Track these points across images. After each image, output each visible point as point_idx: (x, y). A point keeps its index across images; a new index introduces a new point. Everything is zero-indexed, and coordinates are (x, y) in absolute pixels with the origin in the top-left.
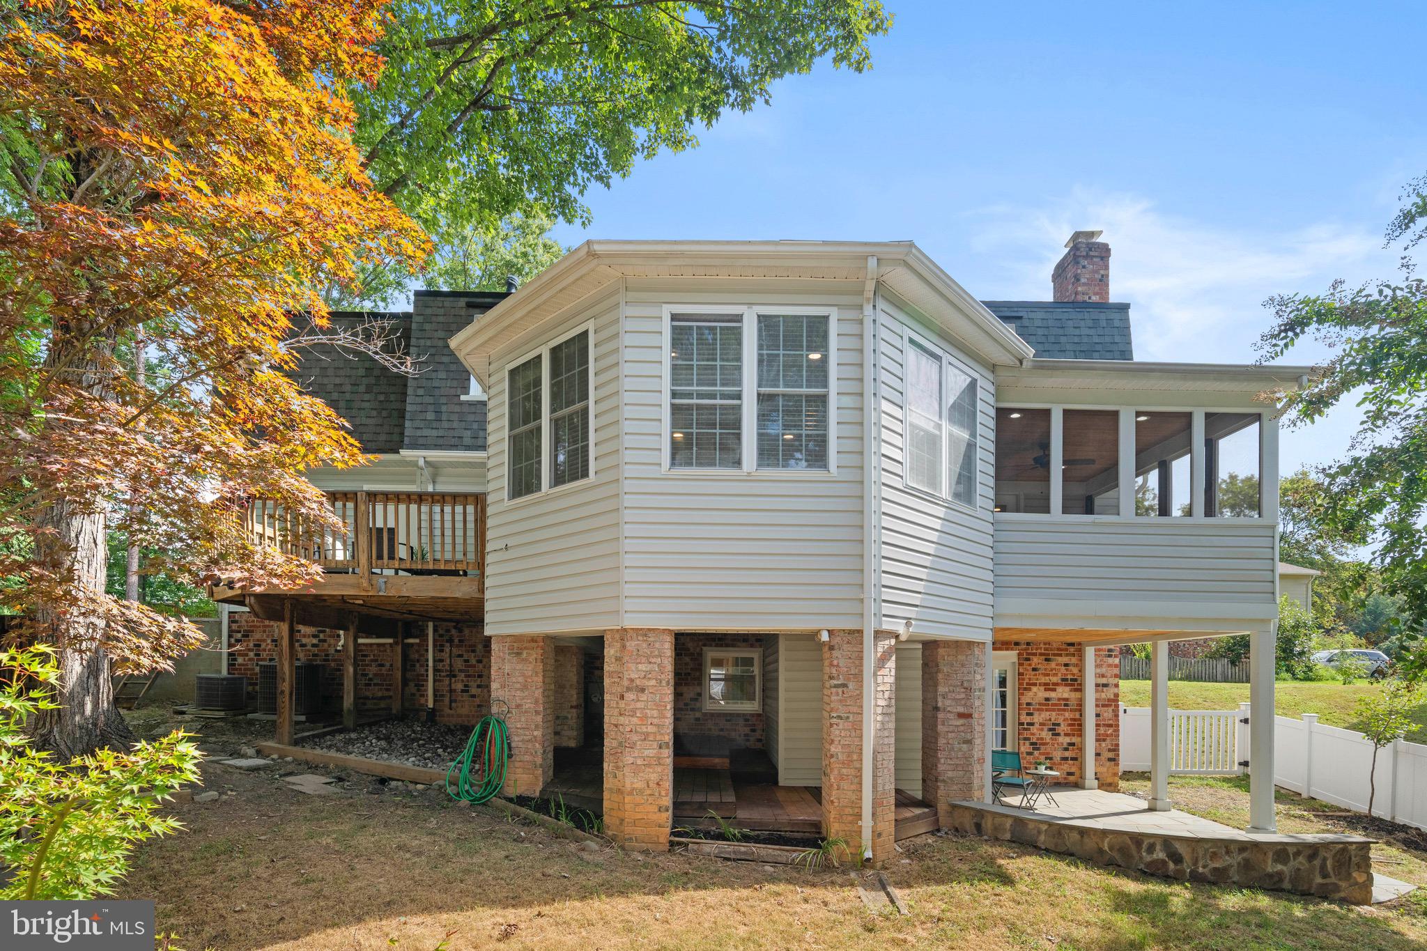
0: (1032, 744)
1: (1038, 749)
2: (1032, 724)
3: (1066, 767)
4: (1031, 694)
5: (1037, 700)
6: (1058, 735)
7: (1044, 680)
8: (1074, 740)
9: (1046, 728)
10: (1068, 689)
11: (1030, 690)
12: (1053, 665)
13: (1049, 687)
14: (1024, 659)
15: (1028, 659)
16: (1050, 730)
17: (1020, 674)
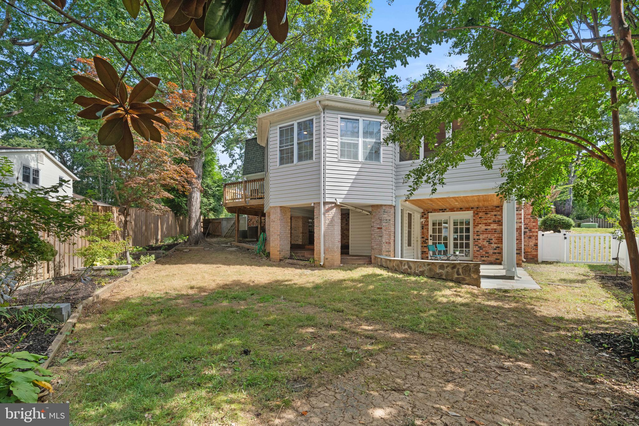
0: (479, 247)
1: (482, 249)
2: (479, 239)
3: (495, 257)
4: (479, 227)
5: (481, 230)
6: (492, 243)
7: (485, 222)
8: (499, 245)
9: (485, 241)
10: (496, 225)
12: (489, 215)
13: (487, 225)
14: (476, 214)
15: (478, 214)
16: (487, 241)
17: (474, 220)
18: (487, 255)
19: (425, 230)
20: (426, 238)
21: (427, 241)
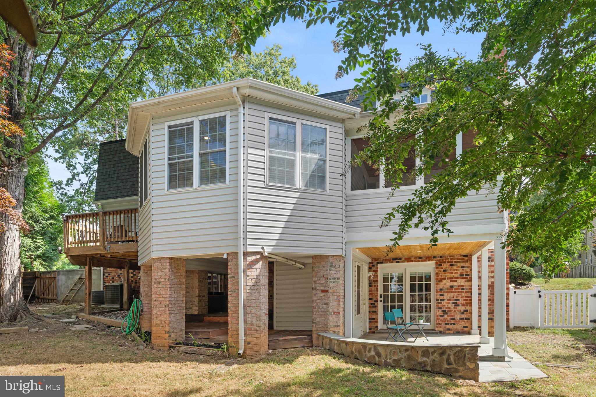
0: (443, 311)
1: (447, 314)
2: (443, 300)
3: (463, 323)
4: (442, 284)
5: (446, 287)
6: (458, 305)
7: (450, 276)
8: (467, 308)
9: (451, 302)
10: (464, 280)
11: (442, 281)
12: (455, 268)
13: (452, 280)
14: (439, 265)
15: (441, 265)
16: (453, 303)
17: (437, 273)
18: (453, 321)
19: (374, 288)
20: (375, 299)
21: (376, 304)
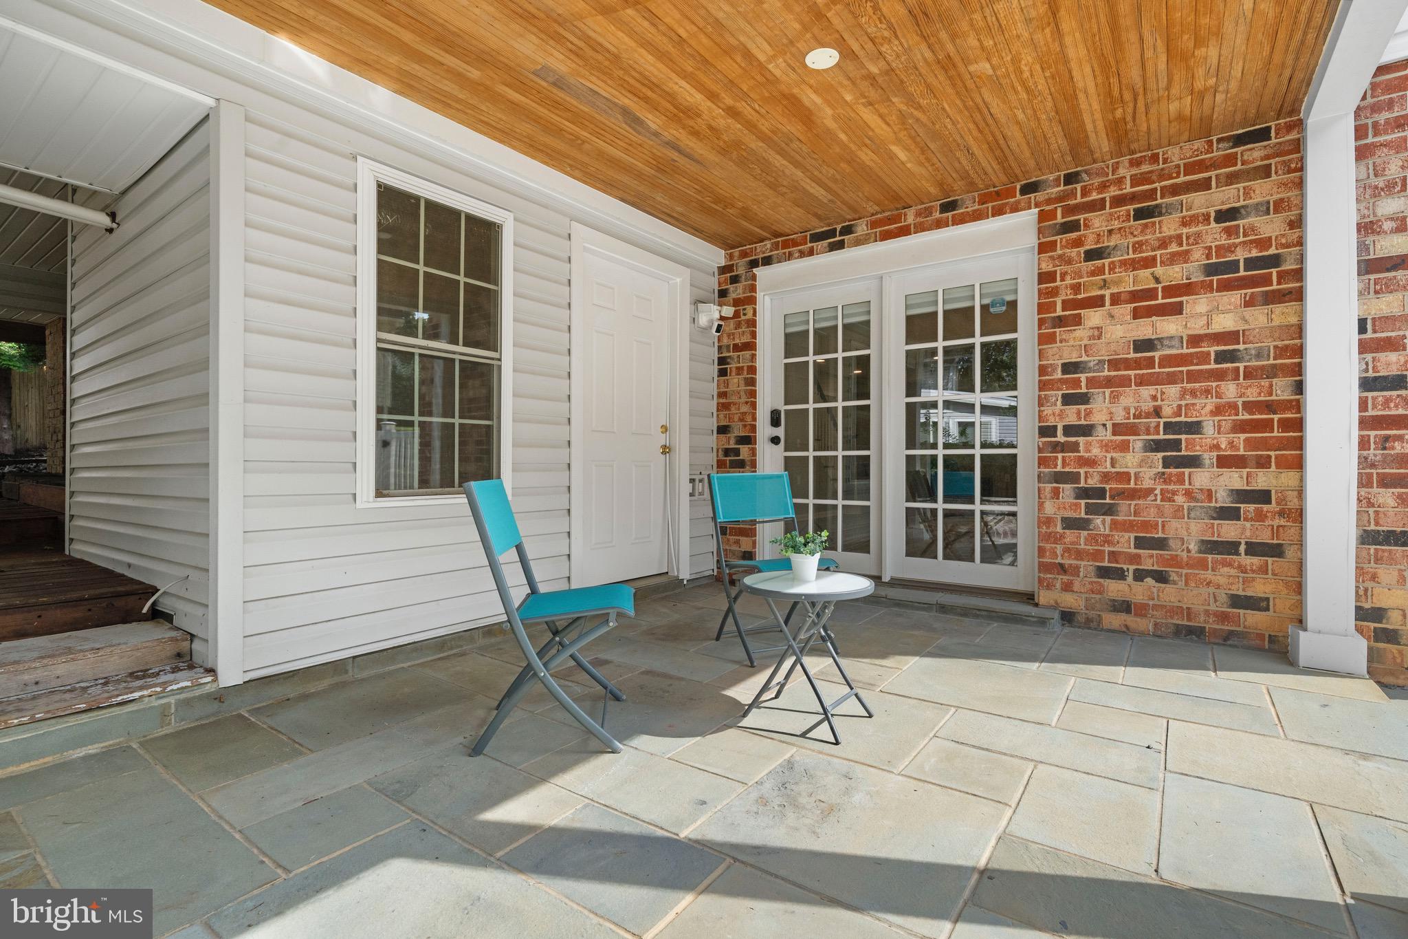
0: (1084, 493)
1: (1109, 510)
2: (1087, 430)
3: (1226, 578)
4: (1080, 334)
5: (1103, 352)
6: (1193, 462)
7: (1129, 282)
8: (1263, 480)
9: (1137, 442)
10: (1236, 297)
11: (1078, 321)
12: (1169, 225)
13: (1150, 304)
14: (1059, 229)
15: (1074, 227)
16: (1156, 446)
17: (1045, 277)
18: (1150, 558)
19: (735, 382)
20: (738, 431)
21: (744, 450)
